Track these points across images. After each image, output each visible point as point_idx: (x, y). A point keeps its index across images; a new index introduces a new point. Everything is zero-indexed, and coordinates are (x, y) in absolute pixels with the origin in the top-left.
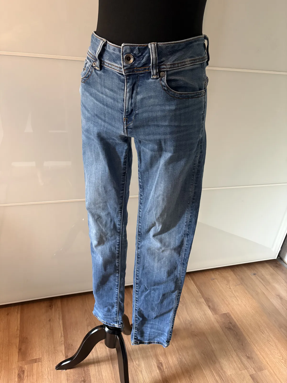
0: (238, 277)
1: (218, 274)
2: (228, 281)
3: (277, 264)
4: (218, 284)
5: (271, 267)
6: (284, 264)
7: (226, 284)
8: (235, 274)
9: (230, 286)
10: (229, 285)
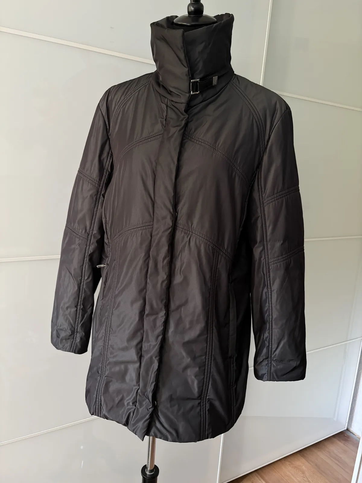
0: (312, 464)
1: (289, 464)
2: (303, 473)
3: (345, 436)
4: (294, 479)
5: (340, 441)
6: (353, 435)
7: (303, 477)
8: (307, 461)
9: (307, 479)
10: (306, 477)
